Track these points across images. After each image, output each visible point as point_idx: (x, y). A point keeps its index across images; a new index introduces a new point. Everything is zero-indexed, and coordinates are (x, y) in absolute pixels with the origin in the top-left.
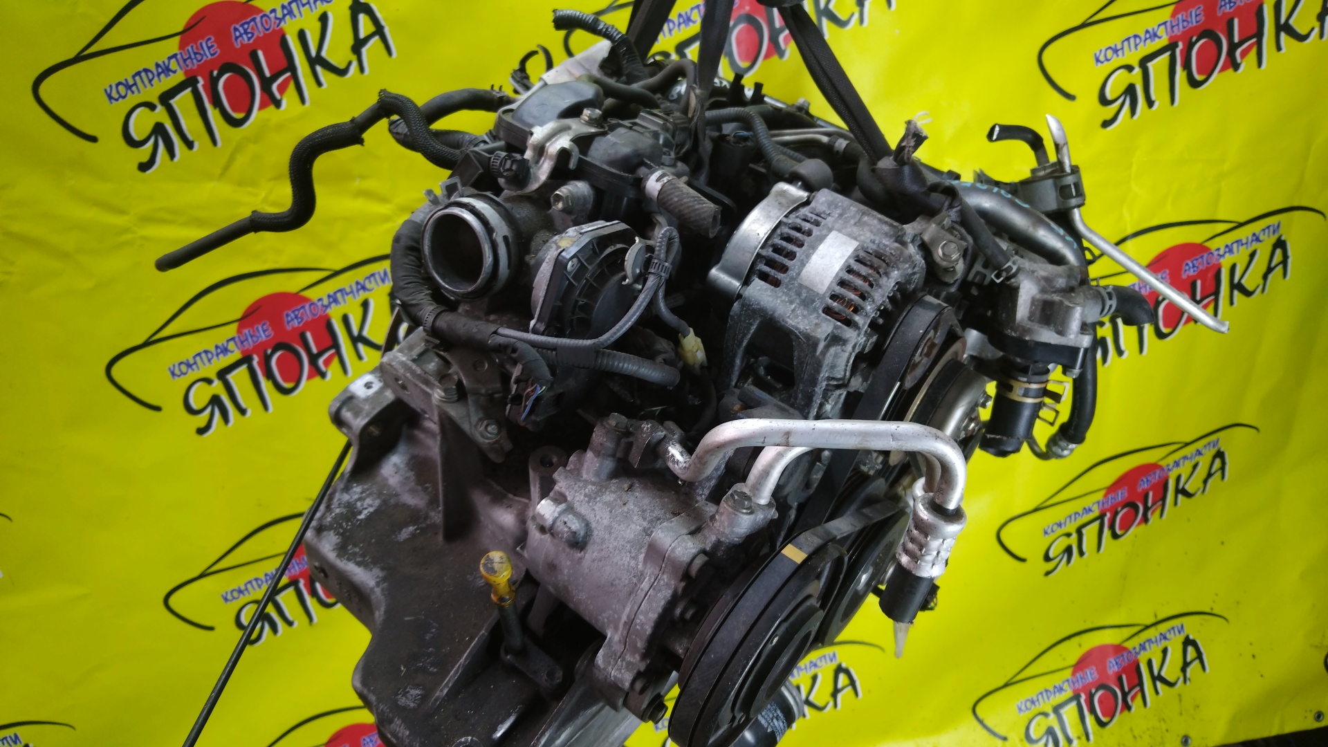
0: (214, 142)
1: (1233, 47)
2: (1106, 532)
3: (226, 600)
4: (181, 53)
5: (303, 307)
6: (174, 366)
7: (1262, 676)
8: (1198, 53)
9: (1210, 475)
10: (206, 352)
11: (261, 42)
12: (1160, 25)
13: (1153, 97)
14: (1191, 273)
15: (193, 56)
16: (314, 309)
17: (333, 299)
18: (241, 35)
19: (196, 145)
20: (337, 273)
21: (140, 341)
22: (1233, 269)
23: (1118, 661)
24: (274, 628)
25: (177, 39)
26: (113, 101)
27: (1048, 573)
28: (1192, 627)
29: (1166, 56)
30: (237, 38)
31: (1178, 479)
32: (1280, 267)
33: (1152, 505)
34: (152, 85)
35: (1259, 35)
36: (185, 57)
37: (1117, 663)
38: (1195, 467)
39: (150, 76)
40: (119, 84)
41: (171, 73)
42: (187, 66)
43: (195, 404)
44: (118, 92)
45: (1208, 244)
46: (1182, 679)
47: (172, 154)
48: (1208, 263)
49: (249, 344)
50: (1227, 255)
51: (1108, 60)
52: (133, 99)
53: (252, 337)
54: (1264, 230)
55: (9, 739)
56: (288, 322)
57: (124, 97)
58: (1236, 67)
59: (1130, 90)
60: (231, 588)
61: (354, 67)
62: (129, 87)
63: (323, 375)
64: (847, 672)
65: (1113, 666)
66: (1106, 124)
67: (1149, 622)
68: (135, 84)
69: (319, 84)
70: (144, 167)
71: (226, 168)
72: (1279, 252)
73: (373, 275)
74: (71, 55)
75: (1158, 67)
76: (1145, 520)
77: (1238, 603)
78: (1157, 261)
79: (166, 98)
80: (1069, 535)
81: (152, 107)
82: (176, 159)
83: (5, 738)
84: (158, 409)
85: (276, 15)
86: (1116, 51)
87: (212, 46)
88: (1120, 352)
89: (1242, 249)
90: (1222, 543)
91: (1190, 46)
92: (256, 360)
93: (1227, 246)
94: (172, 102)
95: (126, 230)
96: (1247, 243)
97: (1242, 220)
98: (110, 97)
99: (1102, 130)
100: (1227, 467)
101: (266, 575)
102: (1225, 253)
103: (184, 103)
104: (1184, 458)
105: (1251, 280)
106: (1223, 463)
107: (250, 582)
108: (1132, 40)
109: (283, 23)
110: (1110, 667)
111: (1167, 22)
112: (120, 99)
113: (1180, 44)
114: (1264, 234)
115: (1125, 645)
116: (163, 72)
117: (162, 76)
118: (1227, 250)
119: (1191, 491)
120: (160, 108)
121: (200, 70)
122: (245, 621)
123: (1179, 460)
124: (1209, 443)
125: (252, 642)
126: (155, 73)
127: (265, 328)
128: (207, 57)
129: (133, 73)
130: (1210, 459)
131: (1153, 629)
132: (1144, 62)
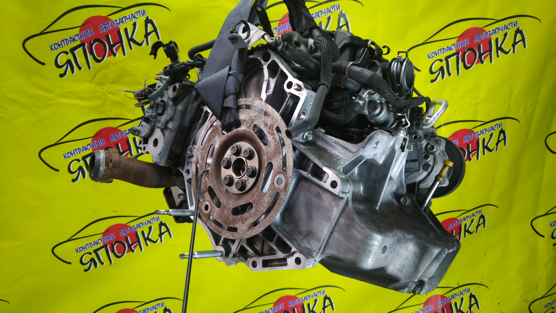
0: (89, 68)
1: (481, 55)
3: (77, 251)
4: (80, 34)
5: (118, 133)
6: (66, 154)
7: (502, 312)
8: (467, 56)
9: (479, 225)
10: (79, 149)
11: (110, 32)
12: (452, 45)
13: (451, 72)
14: (467, 141)
15: (84, 35)
16: (122, 134)
18: (103, 29)
19: (82, 68)
20: (133, 121)
21: (53, 143)
22: (484, 140)
23: (442, 302)
24: (96, 266)
25: (79, 28)
28: (473, 289)
29: (455, 56)
30: (101, 30)
31: (466, 225)
32: (503, 141)
34: (68, 45)
35: (490, 51)
37: (442, 303)
39: (67, 42)
40: (56, 44)
41: (75, 41)
42: (82, 39)
43: (72, 170)
44: (55, 47)
45: (473, 130)
46: (469, 311)
47: (73, 72)
48: (474, 138)
49: (96, 147)
50: (481, 134)
51: (433, 57)
52: (60, 50)
53: (97, 144)
54: (495, 125)
56: (112, 139)
57: (57, 49)
58: (482, 62)
59: (442, 69)
60: (80, 247)
61: (145, 43)
62: (59, 45)
64: (329, 299)
66: (432, 81)
67: (455, 287)
68: (61, 44)
69: (131, 48)
70: (62, 76)
71: (93, 78)
72: (502, 135)
74: (39, 32)
75: (452, 61)
77: (492, 280)
78: (454, 135)
79: (72, 50)
81: (67, 53)
82: (74, 74)
84: (58, 170)
85: (117, 22)
86: (436, 54)
87: (92, 32)
89: (487, 132)
90: (485, 254)
91: (464, 54)
94: (75, 52)
95: (52, 99)
96: (489, 130)
97: (487, 121)
98: (51, 49)
99: (431, 83)
100: (486, 222)
101: (94, 242)
102: (480, 134)
103: (79, 52)
104: (467, 217)
105: (491, 145)
106: (484, 220)
107: (87, 244)
108: (442, 50)
109: (119, 25)
110: (439, 305)
111: (455, 44)
112: (55, 50)
113: (460, 52)
114: (496, 127)
115: (445, 295)
116: (72, 40)
117: (72, 42)
118: (481, 132)
119: (471, 231)
120: (70, 54)
121: (86, 40)
122: (84, 261)
123: (465, 218)
124: (478, 212)
125: (86, 270)
126: (69, 41)
127: (102, 141)
128: (89, 36)
129: (61, 40)
130: (478, 218)
131: (457, 289)
132: (447, 58)
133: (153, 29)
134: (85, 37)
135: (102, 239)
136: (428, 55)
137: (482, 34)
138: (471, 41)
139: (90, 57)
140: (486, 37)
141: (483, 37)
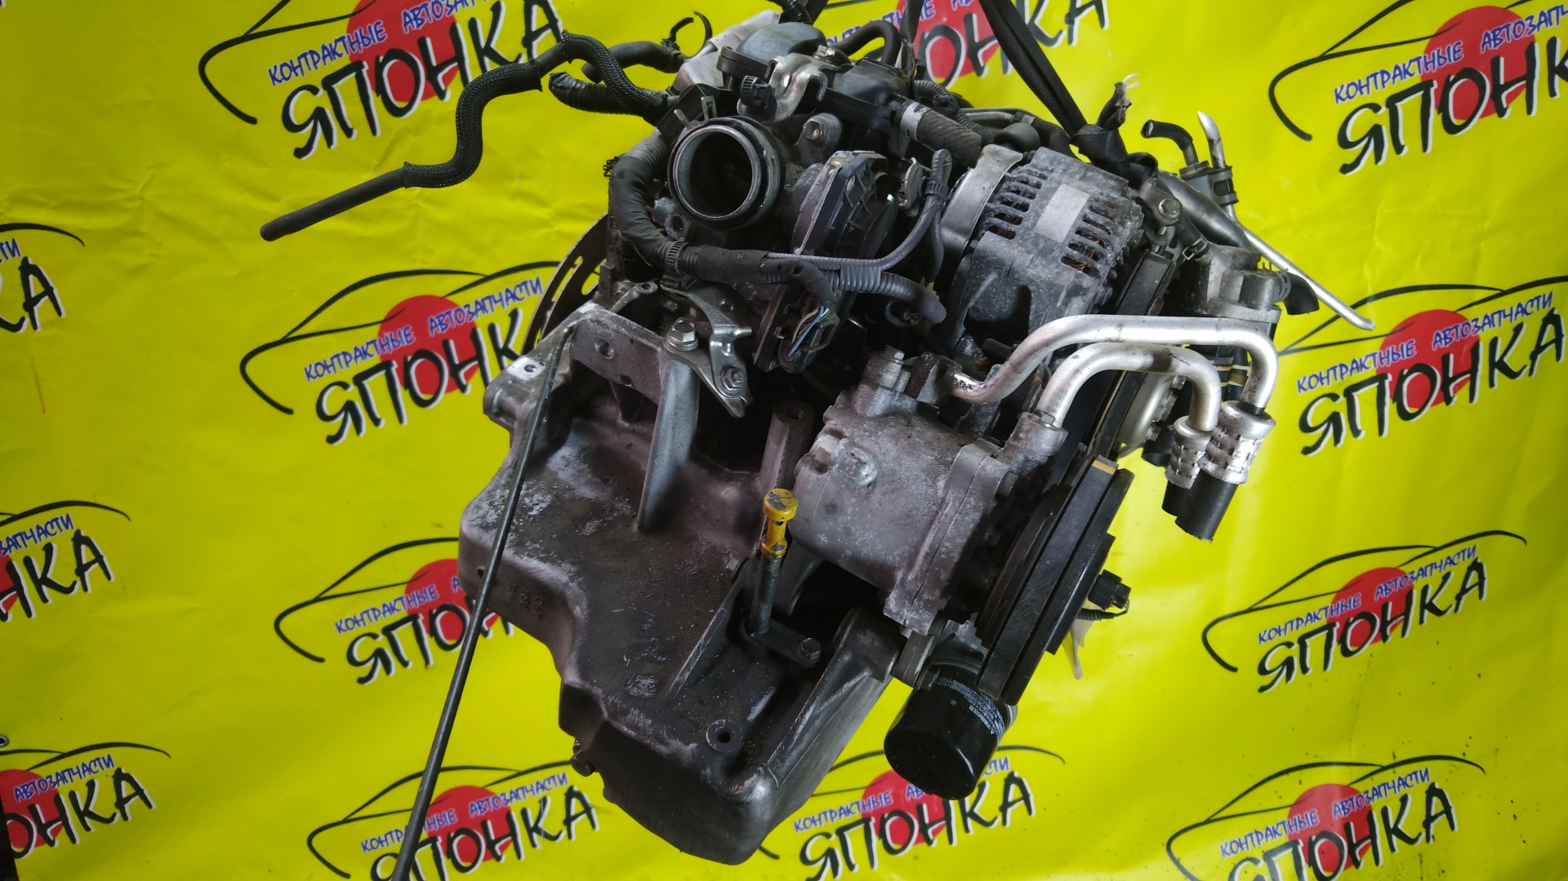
0: (374, 131)
1: (1497, 90)
2: (1335, 647)
3: (339, 629)
4: (349, 37)
5: (449, 313)
6: (310, 366)
7: (1524, 842)
8: (1456, 95)
9: (1464, 590)
10: (345, 354)
11: (430, 30)
12: (1411, 61)
13: (1402, 143)
14: (1443, 345)
15: (360, 40)
16: (460, 315)
17: (481, 306)
18: (411, 21)
19: (355, 132)
20: (487, 278)
21: (278, 337)
22: (1493, 343)
23: (1344, 804)
24: (387, 668)
25: (346, 21)
26: (276, 82)
27: (1262, 689)
28: (1439, 774)
29: (1419, 95)
30: (406, 24)
31: (1425, 590)
32: (1553, 346)
33: (1392, 621)
34: (316, 68)
35: (1529, 77)
36: (352, 41)
37: (1344, 808)
38: (1446, 578)
39: (316, 58)
40: (285, 64)
41: (336, 56)
42: (354, 49)
43: (328, 410)
44: (282, 74)
45: (1463, 313)
46: (1424, 835)
47: (329, 140)
48: (1464, 336)
49: (390, 349)
50: (1487, 326)
51: (1350, 97)
52: (296, 82)
53: (393, 341)
54: (1532, 301)
55: (101, 761)
56: (432, 328)
57: (287, 79)
58: (1501, 112)
59: (1375, 132)
60: (347, 617)
62: (293, 69)
63: (463, 389)
64: (1020, 783)
65: (1340, 810)
66: (1346, 169)
67: (1385, 764)
68: (300, 66)
70: (300, 153)
71: (384, 159)
72: (1550, 328)
73: (524, 283)
74: (240, 34)
75: (1409, 108)
76: (1383, 636)
77: (1497, 750)
78: (1403, 329)
79: (329, 82)
80: (1289, 645)
81: (313, 90)
82: (333, 147)
83: (98, 759)
84: (289, 411)
86: (1359, 88)
87: (381, 31)
88: (1356, 432)
89: (1505, 321)
90: (1479, 675)
91: (1447, 86)
92: (395, 366)
93: (1486, 317)
94: (335, 86)
96: (1511, 315)
97: (1505, 288)
98: (274, 78)
99: (1342, 175)
100: (1486, 583)
101: (384, 606)
102: (1484, 324)
103: (346, 88)
104: (1431, 565)
105: (1516, 359)
106: (1482, 578)
107: (367, 612)
108: (1379, 77)
109: (454, 11)
110: (1335, 812)
111: (1420, 57)
112: (284, 81)
113: (1435, 83)
114: (1532, 306)
115: (1356, 786)
116: (329, 55)
117: (328, 59)
118: (1487, 321)
119: (1441, 607)
120: (322, 92)
121: (366, 55)
122: (358, 655)
123: (1426, 568)
124: (1463, 551)
125: (362, 681)
126: (321, 56)
127: (407, 332)
128: (374, 41)
129: (299, 55)
130: (1465, 570)
131: (1390, 771)
132: (1392, 102)
133: (545, 21)
134: (362, 45)
135: (404, 599)
136: (1336, 90)
137: (1507, 27)
138: (1471, 47)
139: (375, 101)
140: (1517, 37)
141: (1508, 35)
